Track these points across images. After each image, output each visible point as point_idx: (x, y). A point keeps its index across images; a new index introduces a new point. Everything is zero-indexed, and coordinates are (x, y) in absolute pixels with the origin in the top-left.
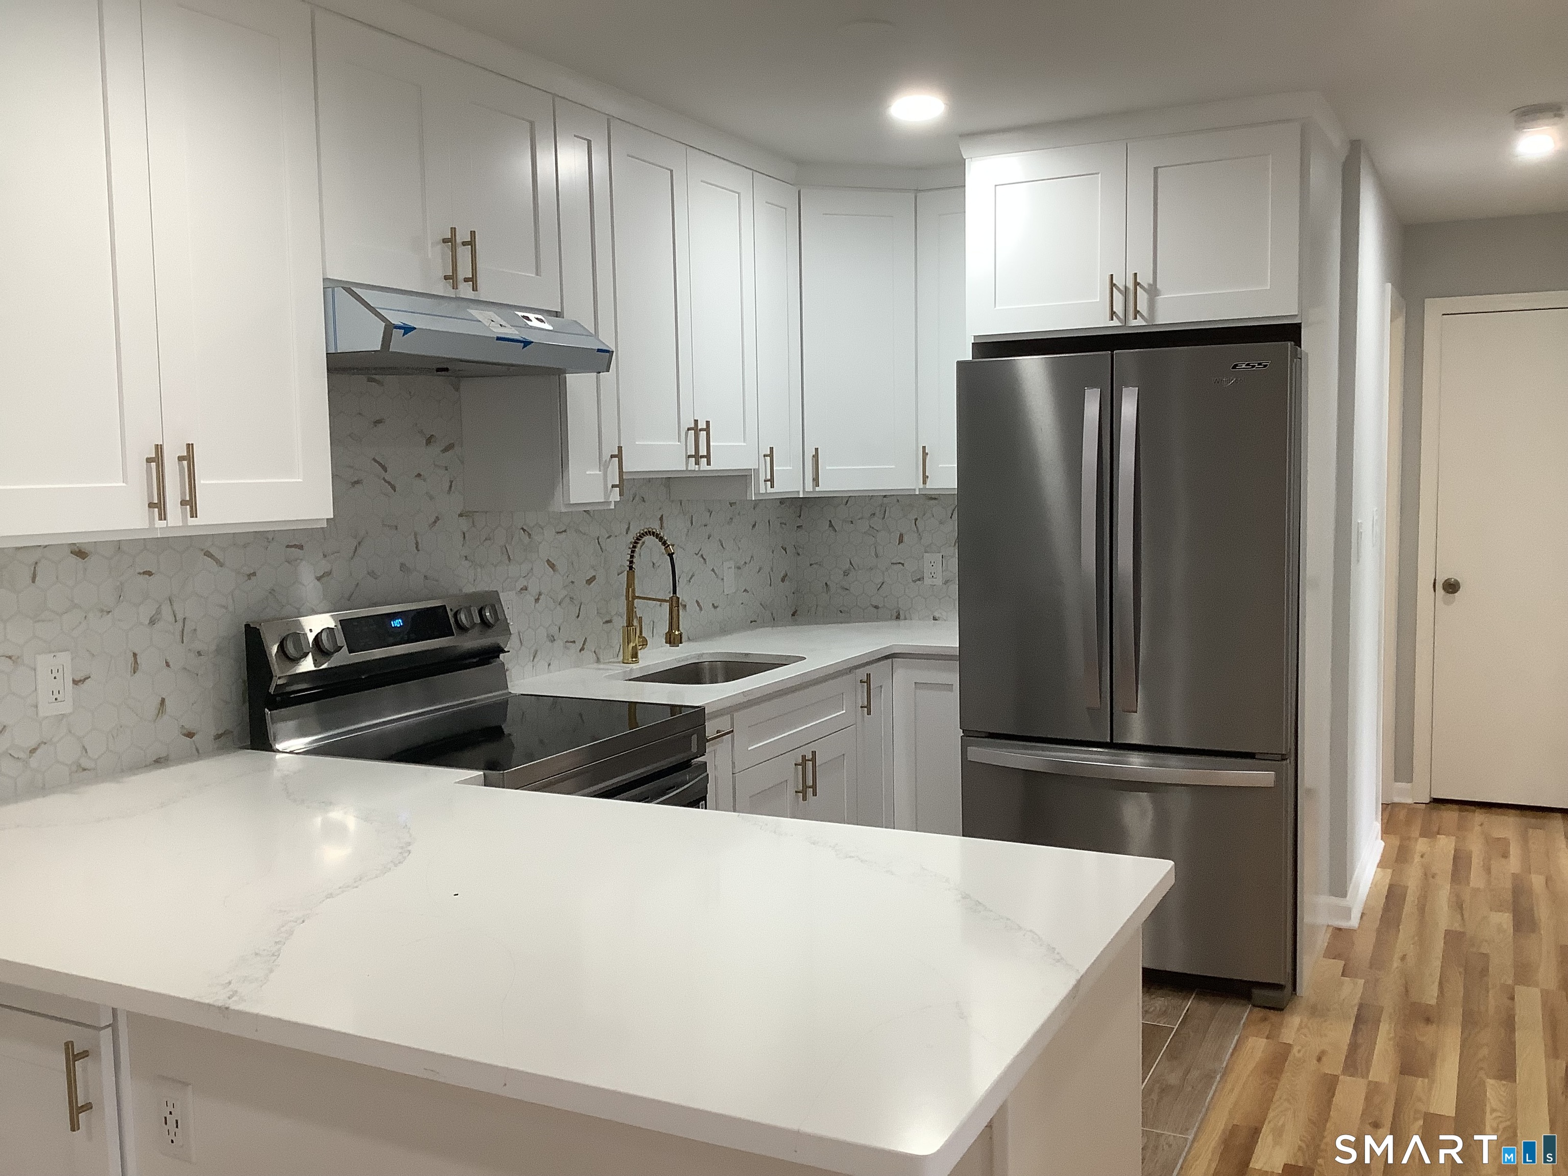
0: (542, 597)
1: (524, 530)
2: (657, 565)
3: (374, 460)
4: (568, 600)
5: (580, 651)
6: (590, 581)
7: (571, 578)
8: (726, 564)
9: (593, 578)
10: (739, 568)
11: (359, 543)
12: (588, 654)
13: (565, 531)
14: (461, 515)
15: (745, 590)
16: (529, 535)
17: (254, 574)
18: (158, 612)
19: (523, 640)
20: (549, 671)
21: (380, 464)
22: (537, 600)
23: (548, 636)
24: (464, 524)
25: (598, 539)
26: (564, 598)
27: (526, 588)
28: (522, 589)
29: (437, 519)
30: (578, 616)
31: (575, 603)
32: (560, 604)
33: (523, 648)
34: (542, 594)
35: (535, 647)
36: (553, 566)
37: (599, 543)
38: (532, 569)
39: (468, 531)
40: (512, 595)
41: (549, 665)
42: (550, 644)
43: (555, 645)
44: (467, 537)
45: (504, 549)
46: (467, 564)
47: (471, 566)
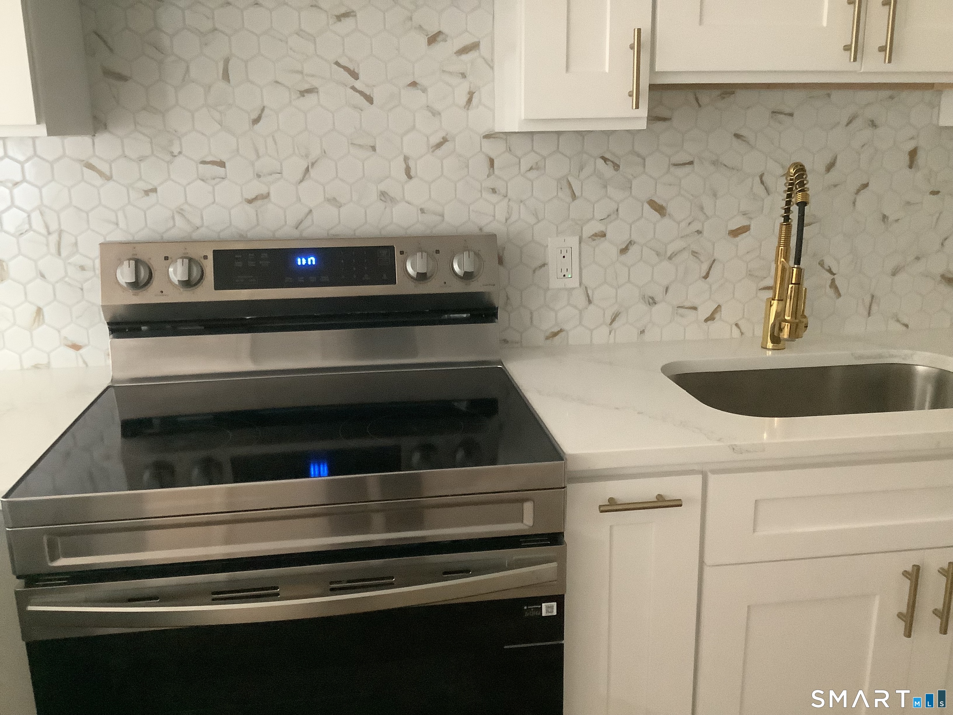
0: (633, 249)
1: (605, 160)
2: (891, 218)
3: (337, 63)
4: (686, 255)
5: (706, 321)
6: (735, 233)
7: (697, 226)
9: (745, 229)
11: (313, 164)
12: (721, 326)
13: (691, 163)
14: (487, 136)
16: (616, 167)
17: (154, 190)
18: (26, 221)
19: (593, 298)
21: (346, 69)
22: (624, 251)
23: (643, 297)
24: (492, 148)
25: (761, 177)
26: (680, 251)
27: (603, 235)
28: (596, 235)
29: (445, 140)
30: (706, 277)
31: (702, 258)
32: (670, 258)
33: (591, 307)
34: (634, 243)
35: (615, 308)
36: (660, 209)
37: (762, 182)
38: (617, 210)
39: (498, 156)
40: (573, 241)
41: (641, 332)
42: (645, 307)
43: (655, 308)
44: (496, 164)
45: (565, 182)
46: (494, 198)
47: (501, 201)
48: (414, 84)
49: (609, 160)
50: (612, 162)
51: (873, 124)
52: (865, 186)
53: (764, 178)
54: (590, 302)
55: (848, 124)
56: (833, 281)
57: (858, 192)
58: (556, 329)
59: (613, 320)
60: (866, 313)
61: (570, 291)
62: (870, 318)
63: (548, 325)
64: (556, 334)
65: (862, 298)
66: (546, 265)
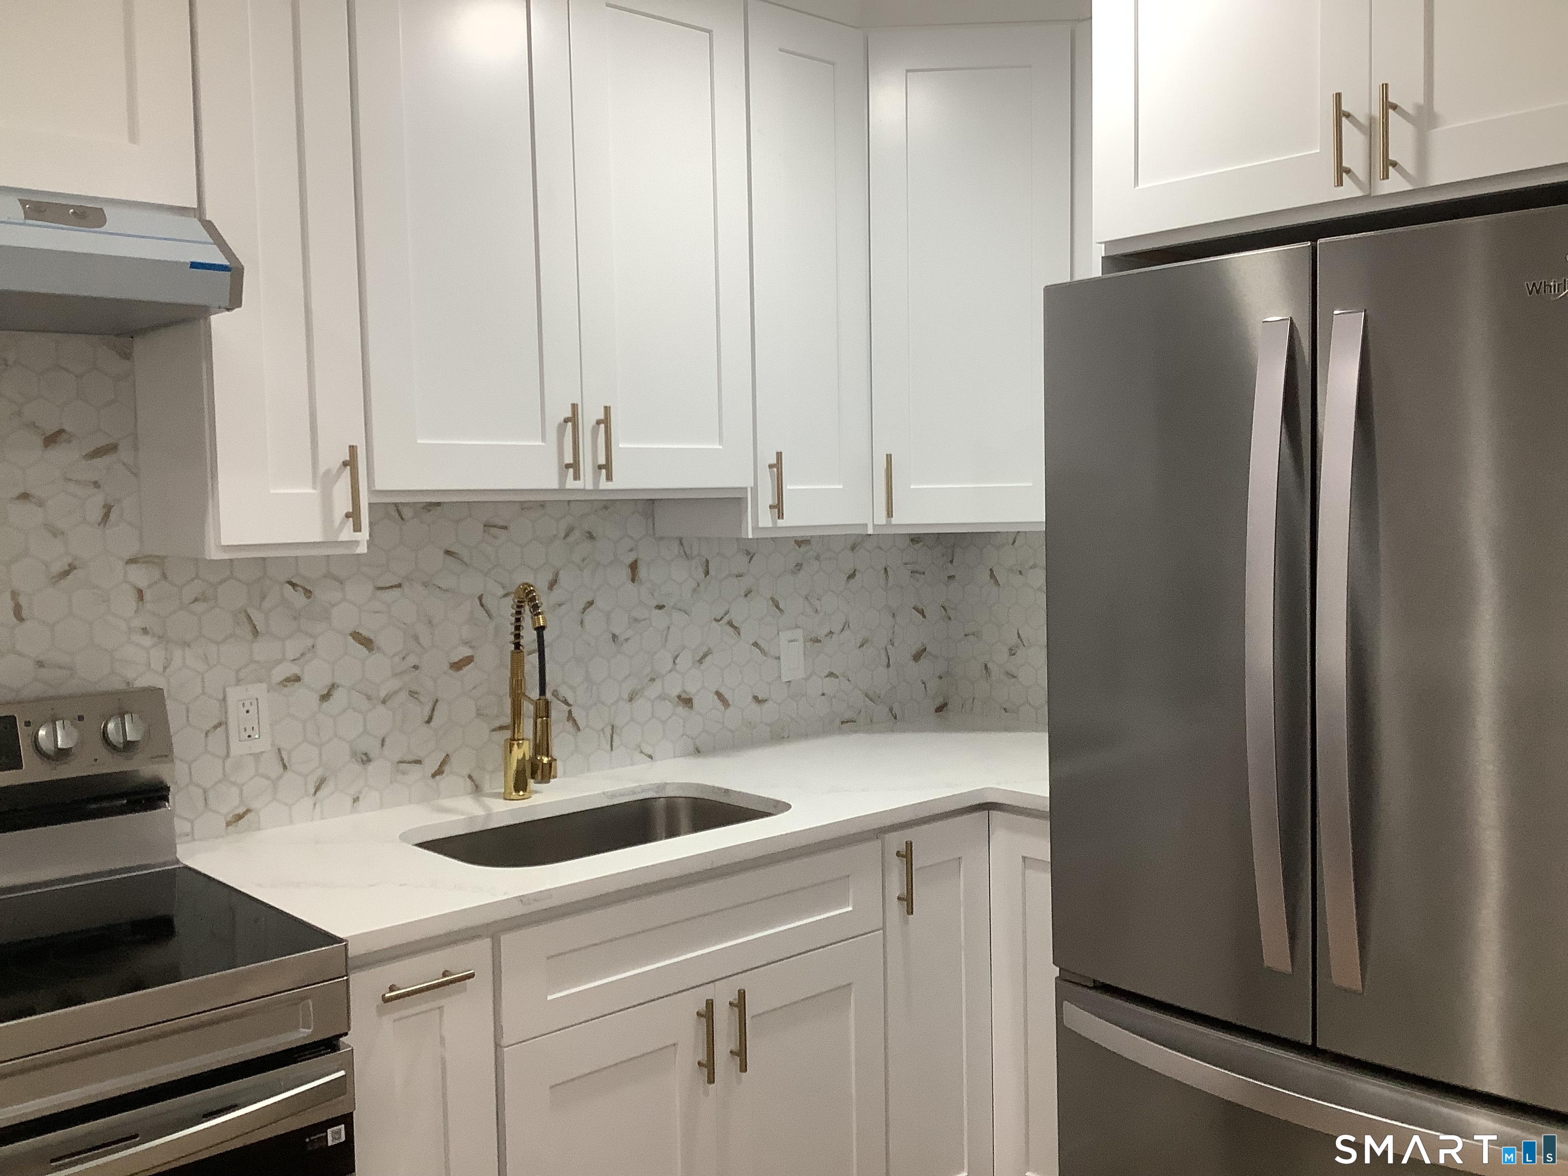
0: (337, 694)
1: (293, 585)
2: (622, 638)
4: (403, 695)
5: (434, 776)
6: (457, 666)
7: (412, 660)
8: (784, 636)
9: (469, 660)
10: (817, 641)
12: (452, 780)
13: (399, 586)
14: (132, 561)
15: (831, 674)
16: (308, 593)
19: (289, 762)
20: (354, 810)
22: (325, 697)
23: (354, 754)
24: (140, 576)
25: (480, 598)
26: (396, 692)
27: (297, 679)
28: (288, 680)
29: (72, 568)
30: (429, 721)
31: (422, 699)
32: (384, 702)
33: (289, 775)
34: (338, 687)
35: (319, 773)
36: (367, 642)
37: (482, 605)
38: (313, 646)
39: (149, 587)
40: (258, 690)
41: (356, 800)
42: (357, 767)
43: (371, 767)
44: (148, 596)
45: (242, 617)
46: (147, 641)
47: (154, 645)
48: (25, 496)
49: (298, 586)
50: (303, 588)
51: (591, 536)
52: (591, 603)
53: (484, 601)
54: (285, 767)
55: (566, 537)
56: (570, 712)
57: (584, 610)
58: (241, 811)
59: (318, 789)
60: (609, 747)
61: (257, 756)
62: (613, 753)
63: (230, 804)
64: (240, 817)
65: (603, 730)
66: (222, 724)
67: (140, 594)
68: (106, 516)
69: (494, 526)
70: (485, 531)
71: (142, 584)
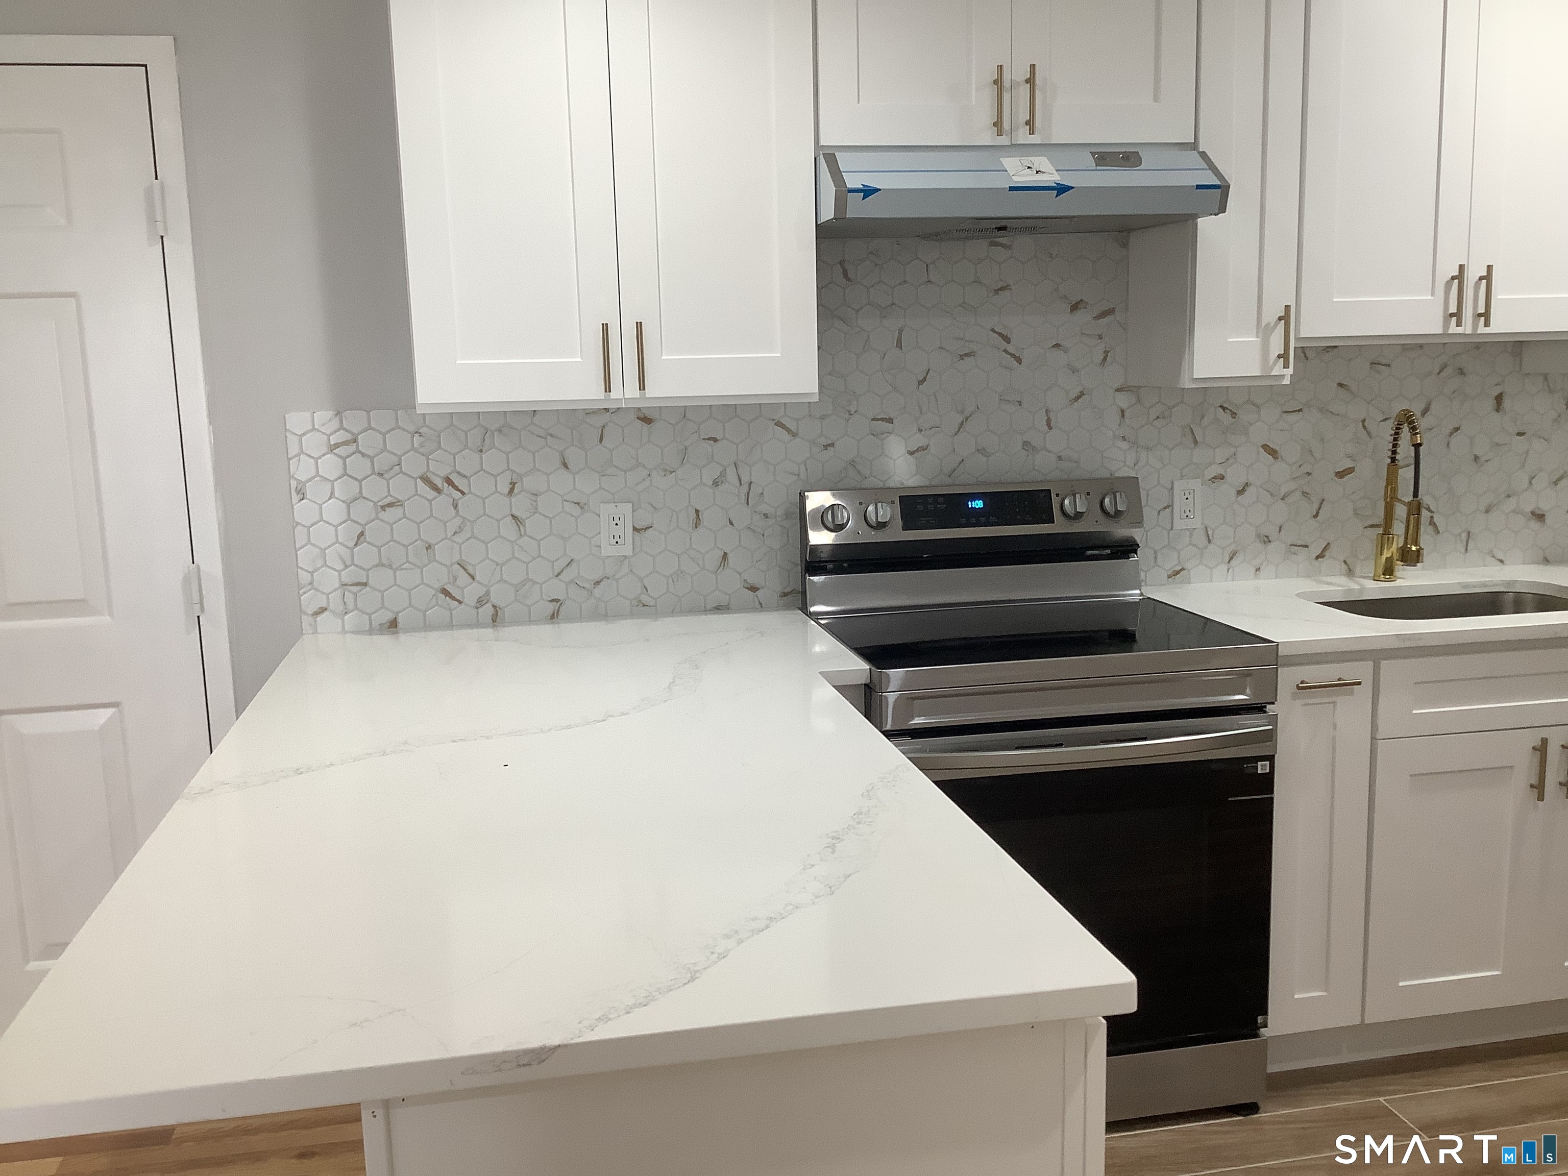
0: (1251, 491)
1: (1224, 409)
2: (1482, 459)
3: (993, 330)
4: (1298, 493)
5: (1317, 557)
6: (1340, 475)
7: (1307, 468)
9: (1350, 470)
11: (967, 419)
12: (1331, 563)
13: (1300, 410)
14: (1117, 390)
16: (1234, 414)
17: (832, 445)
18: (723, 474)
19: (1213, 537)
20: (1256, 577)
21: (1000, 334)
22: (1241, 492)
23: (1258, 536)
24: (1123, 400)
25: (1364, 421)
26: (1292, 492)
27: (1222, 477)
28: (1215, 478)
29: (1082, 394)
30: (1316, 516)
31: (1313, 499)
32: (1283, 499)
33: (1211, 546)
34: (1250, 485)
35: (1233, 547)
36: (1272, 453)
37: (1364, 427)
38: (1235, 454)
39: (1128, 408)
40: (1196, 484)
41: (1258, 570)
42: (1260, 546)
43: (1271, 547)
44: (1127, 414)
45: (1188, 430)
46: (1124, 445)
47: (1131, 447)
48: (1057, 345)
49: (1227, 409)
50: (1231, 411)
51: (1461, 372)
52: (1457, 429)
53: (1366, 424)
54: (1209, 541)
55: (1439, 373)
56: (1432, 517)
57: (1451, 434)
58: (1178, 568)
59: (1231, 558)
60: (1463, 550)
61: (1191, 531)
62: (1467, 554)
63: (1171, 564)
64: (1178, 573)
65: (1460, 535)
66: (1170, 506)
67: (1123, 411)
68: (1105, 359)
69: (1379, 364)
70: (1371, 368)
71: (1124, 406)
